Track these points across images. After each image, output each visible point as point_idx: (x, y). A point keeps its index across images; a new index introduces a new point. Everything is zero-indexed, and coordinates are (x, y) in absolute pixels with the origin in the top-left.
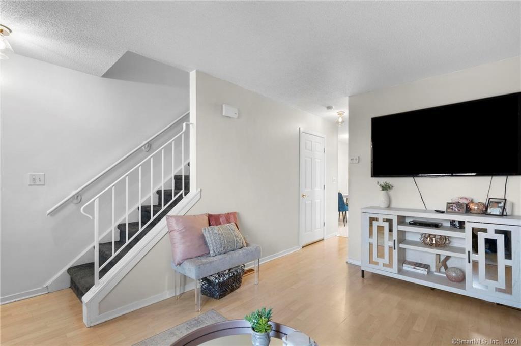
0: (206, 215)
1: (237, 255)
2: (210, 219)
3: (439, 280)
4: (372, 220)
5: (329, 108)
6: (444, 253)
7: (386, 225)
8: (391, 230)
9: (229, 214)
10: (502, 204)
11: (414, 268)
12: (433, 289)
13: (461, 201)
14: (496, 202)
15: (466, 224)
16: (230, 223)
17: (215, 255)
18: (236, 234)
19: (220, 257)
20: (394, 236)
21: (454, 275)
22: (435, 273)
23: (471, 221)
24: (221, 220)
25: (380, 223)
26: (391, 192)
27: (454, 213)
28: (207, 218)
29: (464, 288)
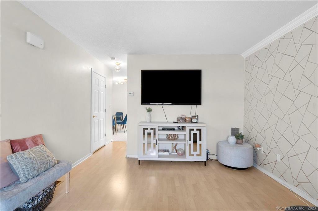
0: (7, 141)
1: (52, 173)
2: (13, 145)
3: (174, 156)
4: (144, 129)
5: (113, 58)
6: (175, 142)
7: (152, 132)
8: (154, 134)
9: (35, 136)
10: (196, 118)
11: (164, 153)
12: (172, 161)
13: (183, 117)
14: (194, 117)
15: (187, 127)
16: (38, 145)
17: (26, 180)
18: (48, 154)
19: (34, 180)
20: (156, 138)
21: (181, 152)
22: (172, 153)
23: (188, 126)
24: (28, 144)
25: (149, 131)
26: (152, 113)
27: (180, 123)
28: (9, 144)
29: (185, 158)
